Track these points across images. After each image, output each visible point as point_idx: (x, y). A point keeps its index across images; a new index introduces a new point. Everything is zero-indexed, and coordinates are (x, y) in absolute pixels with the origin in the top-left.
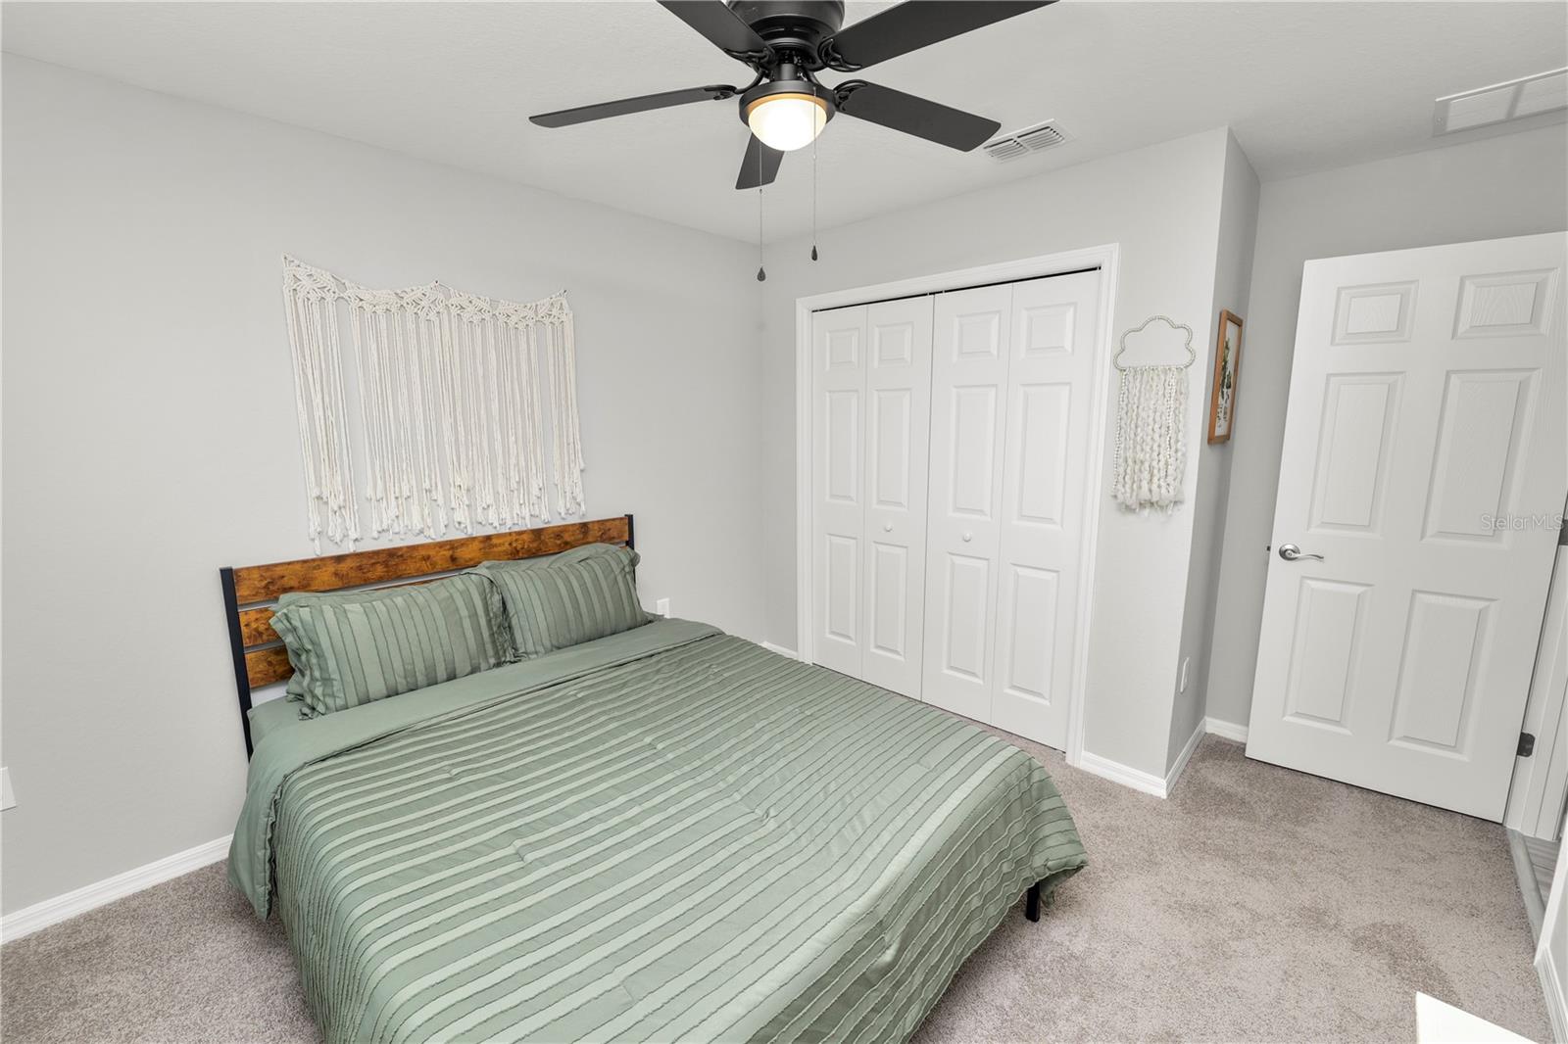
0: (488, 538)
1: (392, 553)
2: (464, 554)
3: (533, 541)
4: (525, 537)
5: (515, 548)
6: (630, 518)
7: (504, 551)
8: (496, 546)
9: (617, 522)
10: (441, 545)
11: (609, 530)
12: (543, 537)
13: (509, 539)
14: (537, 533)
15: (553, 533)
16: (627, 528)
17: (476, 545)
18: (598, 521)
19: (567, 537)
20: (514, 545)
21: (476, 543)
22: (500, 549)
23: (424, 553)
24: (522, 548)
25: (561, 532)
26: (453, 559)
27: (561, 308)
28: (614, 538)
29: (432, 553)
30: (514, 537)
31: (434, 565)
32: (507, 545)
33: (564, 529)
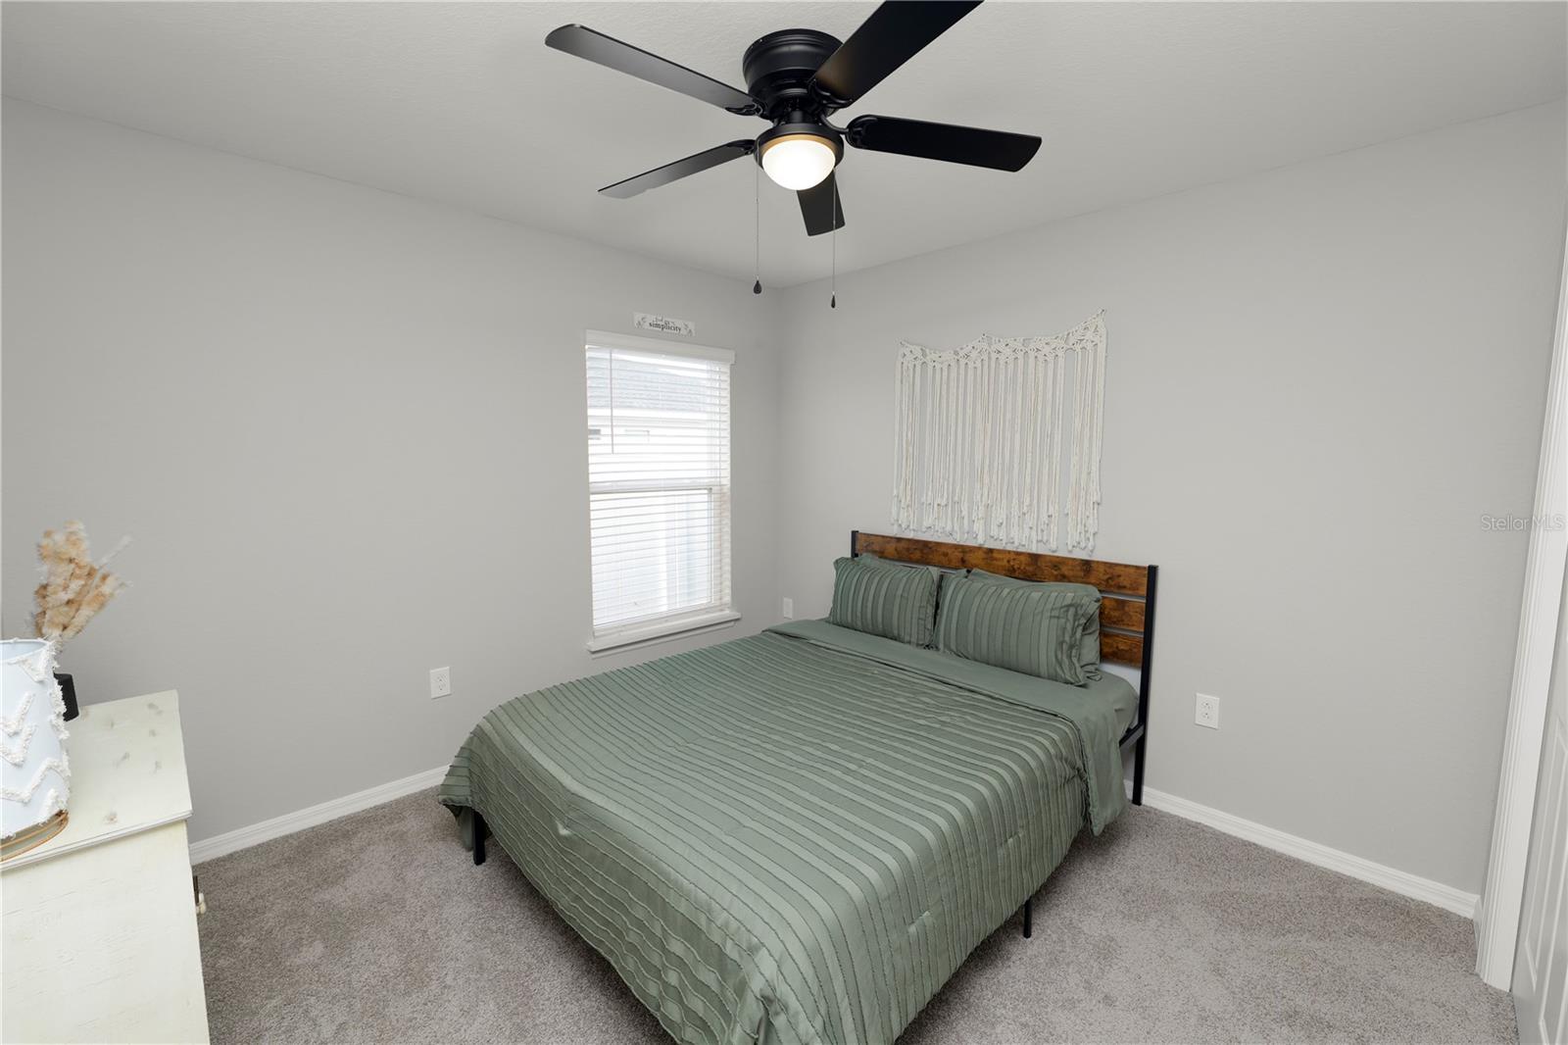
0: (991, 551)
1: (926, 544)
2: (971, 558)
3: (1029, 565)
4: (1022, 558)
5: (1013, 566)
6: (1152, 571)
7: (1002, 566)
8: (996, 559)
9: (1132, 571)
10: (956, 547)
11: (1119, 576)
12: (1039, 564)
13: (1007, 556)
14: (1035, 558)
15: (1051, 561)
16: (1145, 580)
17: (981, 555)
18: (1106, 563)
19: (1065, 570)
20: (1012, 563)
21: (980, 552)
22: (999, 563)
23: (944, 550)
24: (1019, 568)
25: (1060, 563)
26: (963, 561)
27: (1096, 331)
28: (1125, 587)
29: (950, 552)
30: (1012, 556)
31: (950, 561)
32: (1005, 561)
33: (1063, 561)
